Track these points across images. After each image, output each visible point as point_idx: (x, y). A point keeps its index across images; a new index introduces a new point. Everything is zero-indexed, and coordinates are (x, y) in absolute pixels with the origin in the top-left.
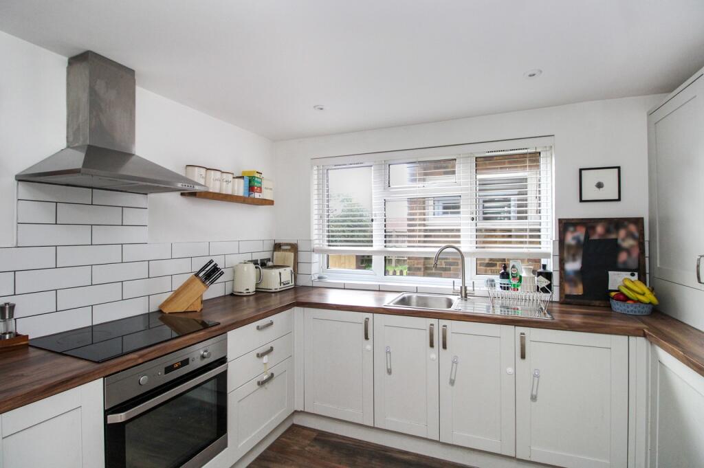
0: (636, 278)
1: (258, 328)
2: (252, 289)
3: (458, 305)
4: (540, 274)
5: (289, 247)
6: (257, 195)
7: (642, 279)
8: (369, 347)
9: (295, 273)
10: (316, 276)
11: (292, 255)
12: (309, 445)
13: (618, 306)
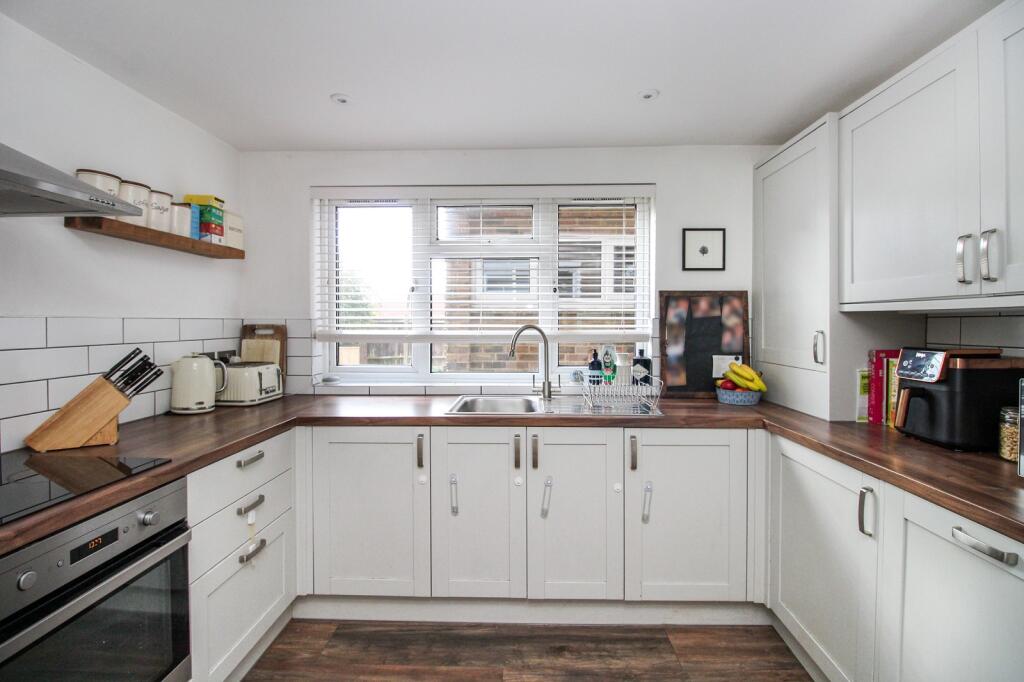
0: (740, 362)
1: (239, 464)
2: (209, 402)
3: (541, 408)
4: (636, 362)
5: (270, 332)
6: (215, 239)
7: (746, 361)
8: (424, 478)
9: (283, 374)
10: (319, 379)
11: (277, 344)
12: (327, 646)
13: (725, 396)
